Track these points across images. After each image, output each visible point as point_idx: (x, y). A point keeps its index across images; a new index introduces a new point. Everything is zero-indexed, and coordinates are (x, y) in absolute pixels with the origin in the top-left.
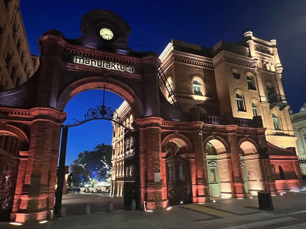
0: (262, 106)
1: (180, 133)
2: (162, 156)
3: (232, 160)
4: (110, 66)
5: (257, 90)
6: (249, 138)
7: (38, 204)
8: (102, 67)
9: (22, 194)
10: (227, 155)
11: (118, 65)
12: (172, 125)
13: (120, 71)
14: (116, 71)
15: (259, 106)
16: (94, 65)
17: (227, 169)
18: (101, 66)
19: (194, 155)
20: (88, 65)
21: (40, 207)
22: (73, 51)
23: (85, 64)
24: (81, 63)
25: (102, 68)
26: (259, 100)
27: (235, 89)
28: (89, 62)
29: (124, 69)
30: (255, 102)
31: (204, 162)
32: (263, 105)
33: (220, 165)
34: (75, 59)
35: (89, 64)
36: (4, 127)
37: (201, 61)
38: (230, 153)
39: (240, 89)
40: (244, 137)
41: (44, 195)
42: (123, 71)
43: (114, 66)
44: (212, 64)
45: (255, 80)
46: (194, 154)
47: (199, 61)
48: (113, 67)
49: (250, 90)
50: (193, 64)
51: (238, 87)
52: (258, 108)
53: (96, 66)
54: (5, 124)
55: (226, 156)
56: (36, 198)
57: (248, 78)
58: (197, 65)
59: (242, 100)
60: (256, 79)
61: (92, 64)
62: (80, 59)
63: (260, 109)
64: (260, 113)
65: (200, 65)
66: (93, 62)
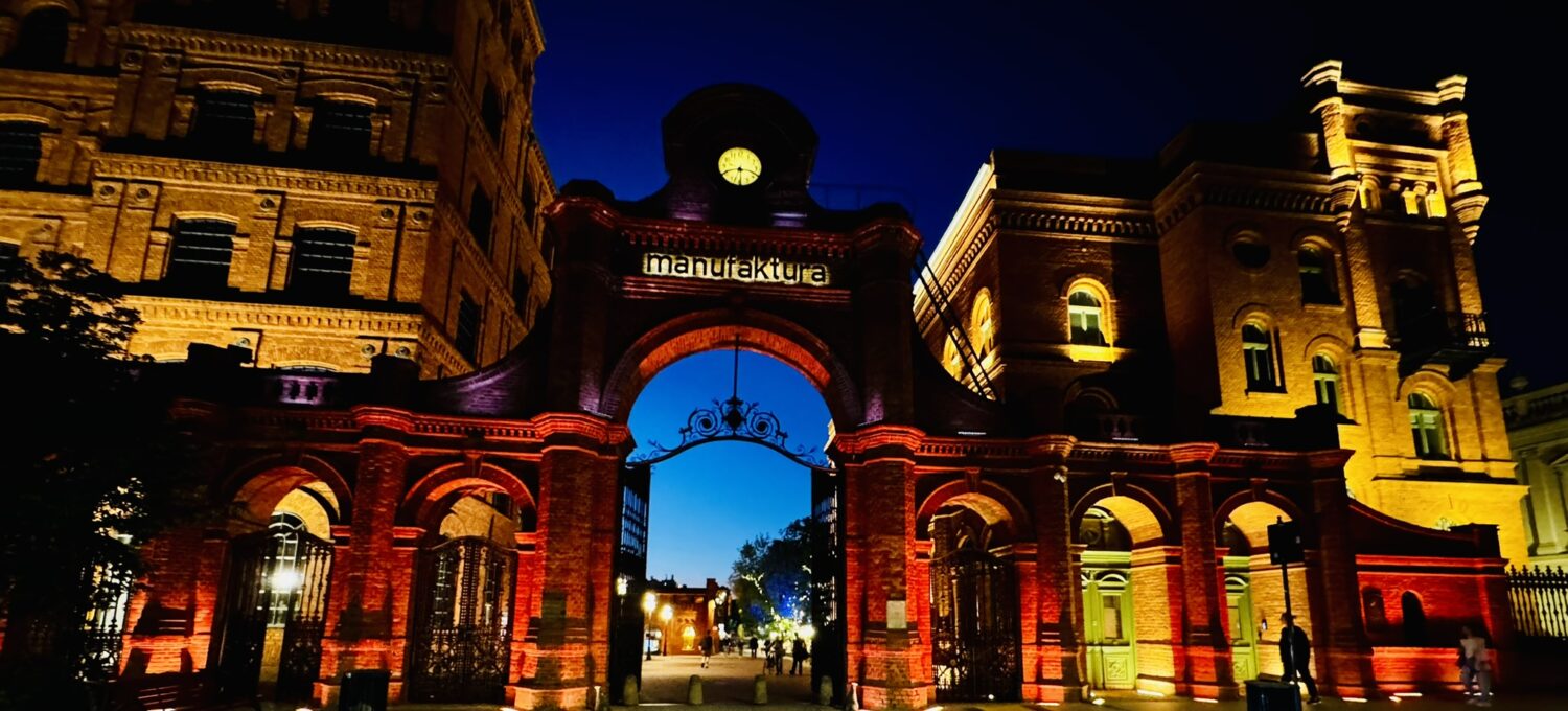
0: (1361, 366)
1: (983, 476)
2: (917, 550)
3: (1186, 569)
4: (749, 270)
5: (1346, 302)
6: (1267, 491)
7: (561, 667)
8: (726, 276)
9: (527, 641)
10: (1165, 550)
11: (775, 265)
12: (958, 452)
13: (782, 284)
14: (770, 284)
15: (1348, 368)
16: (701, 275)
17: (1165, 599)
18: (722, 274)
19: (1031, 548)
20: (684, 275)
21: (566, 675)
22: (638, 239)
23: (674, 273)
24: (665, 272)
25: (726, 281)
26: (1351, 342)
27: (1241, 305)
28: (686, 265)
29: (794, 277)
30: (1329, 352)
31: (1071, 573)
32: (1366, 361)
33: (1143, 584)
34: (646, 262)
35: (686, 271)
36: (477, 470)
37: (1105, 217)
38: (1181, 544)
39: (1263, 307)
40: (1248, 485)
41: (578, 646)
42: (792, 282)
43: (761, 269)
44: (1151, 219)
45: (1339, 264)
46: (1035, 545)
47: (1096, 217)
48: (760, 274)
49: (1310, 307)
50: (1071, 231)
51: (1256, 297)
52: (1344, 376)
53: (709, 275)
54: (478, 462)
55: (1163, 554)
56: (557, 654)
57: (1306, 258)
58: (1089, 232)
59: (1270, 349)
60: (1345, 259)
61: (695, 272)
62: (660, 259)
63: (1349, 378)
64: (1352, 394)
65: (1099, 233)
66: (700, 265)
